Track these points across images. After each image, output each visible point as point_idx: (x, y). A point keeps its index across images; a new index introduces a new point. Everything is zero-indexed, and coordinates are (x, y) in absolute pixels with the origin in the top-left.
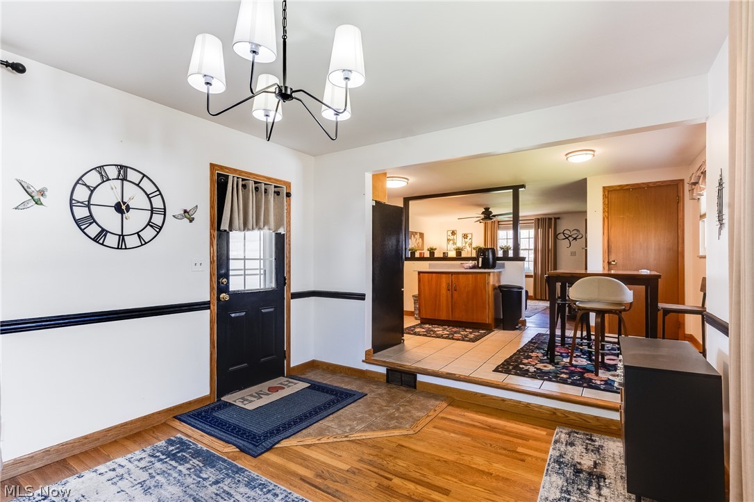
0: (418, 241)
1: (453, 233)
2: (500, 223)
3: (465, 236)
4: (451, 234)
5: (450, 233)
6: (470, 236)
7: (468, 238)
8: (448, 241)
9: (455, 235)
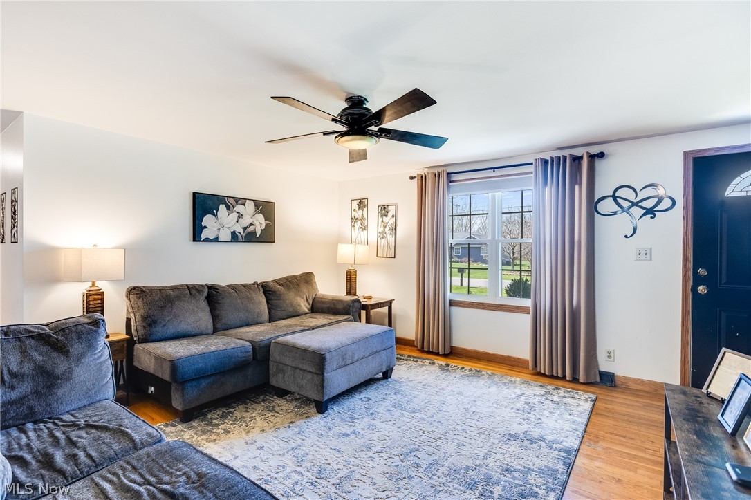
0: (245, 222)
1: (362, 204)
2: (454, 177)
3: (383, 210)
4: (357, 208)
5: (355, 204)
6: (392, 210)
7: (390, 214)
8: (352, 222)
9: (365, 209)
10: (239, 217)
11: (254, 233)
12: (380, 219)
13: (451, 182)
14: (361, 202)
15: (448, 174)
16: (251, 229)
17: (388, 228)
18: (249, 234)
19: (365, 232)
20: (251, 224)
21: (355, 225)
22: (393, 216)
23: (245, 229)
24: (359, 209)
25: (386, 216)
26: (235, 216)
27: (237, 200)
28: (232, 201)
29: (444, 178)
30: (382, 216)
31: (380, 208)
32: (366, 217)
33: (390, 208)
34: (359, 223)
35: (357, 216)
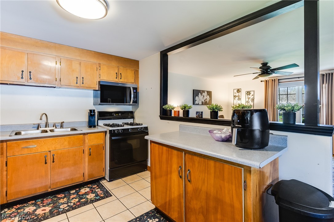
0: (205, 98)
1: (238, 91)
3: (248, 93)
4: (236, 92)
5: (235, 91)
6: (252, 93)
7: (251, 95)
8: (234, 97)
9: (240, 93)
10: (203, 97)
11: (207, 102)
12: (247, 96)
13: (279, 82)
14: (238, 90)
15: (278, 80)
16: (206, 100)
17: (250, 100)
18: (206, 102)
19: (240, 101)
20: (206, 99)
21: (236, 98)
22: (253, 95)
23: (205, 100)
24: (237, 93)
25: (249, 95)
26: (202, 96)
27: (203, 91)
28: (202, 92)
29: (277, 82)
30: (248, 95)
31: (247, 92)
32: (240, 95)
33: (251, 92)
34: (237, 98)
35: (236, 95)
